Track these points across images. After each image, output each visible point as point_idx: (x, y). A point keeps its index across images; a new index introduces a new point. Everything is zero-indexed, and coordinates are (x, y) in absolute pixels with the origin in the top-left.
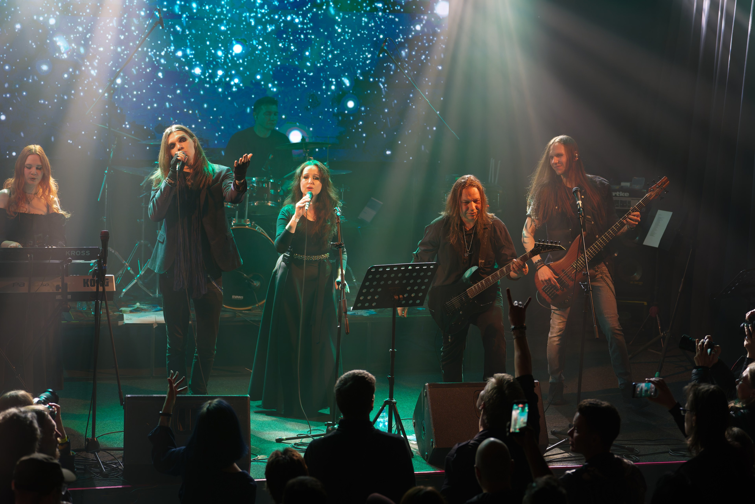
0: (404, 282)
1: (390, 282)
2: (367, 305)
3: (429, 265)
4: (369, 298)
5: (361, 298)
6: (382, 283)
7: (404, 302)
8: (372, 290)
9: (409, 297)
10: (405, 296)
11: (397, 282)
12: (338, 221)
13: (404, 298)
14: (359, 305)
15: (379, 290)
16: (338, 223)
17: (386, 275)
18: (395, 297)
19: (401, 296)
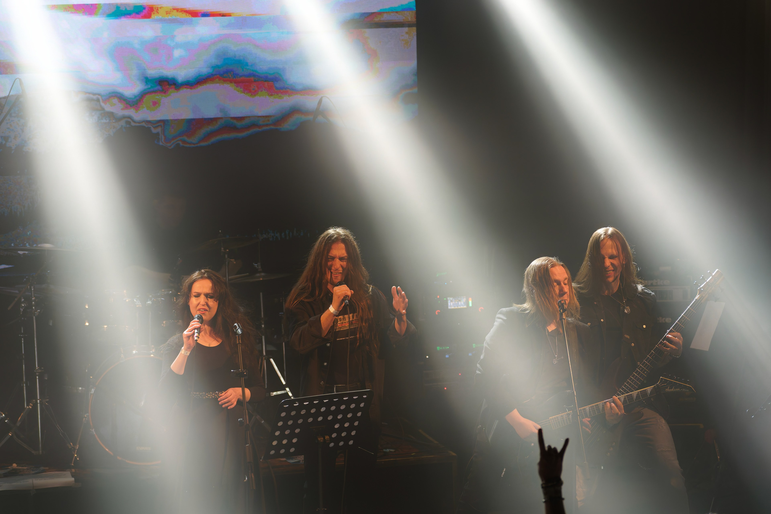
0: (330, 418)
1: (310, 420)
2: (282, 451)
3: (360, 395)
4: (285, 442)
5: (275, 443)
6: (300, 421)
7: (332, 445)
8: (287, 432)
9: (339, 438)
10: (334, 435)
11: (320, 419)
12: (239, 341)
13: (332, 440)
14: (272, 452)
15: (297, 431)
16: (239, 343)
17: (305, 410)
18: (319, 439)
19: (327, 437)
